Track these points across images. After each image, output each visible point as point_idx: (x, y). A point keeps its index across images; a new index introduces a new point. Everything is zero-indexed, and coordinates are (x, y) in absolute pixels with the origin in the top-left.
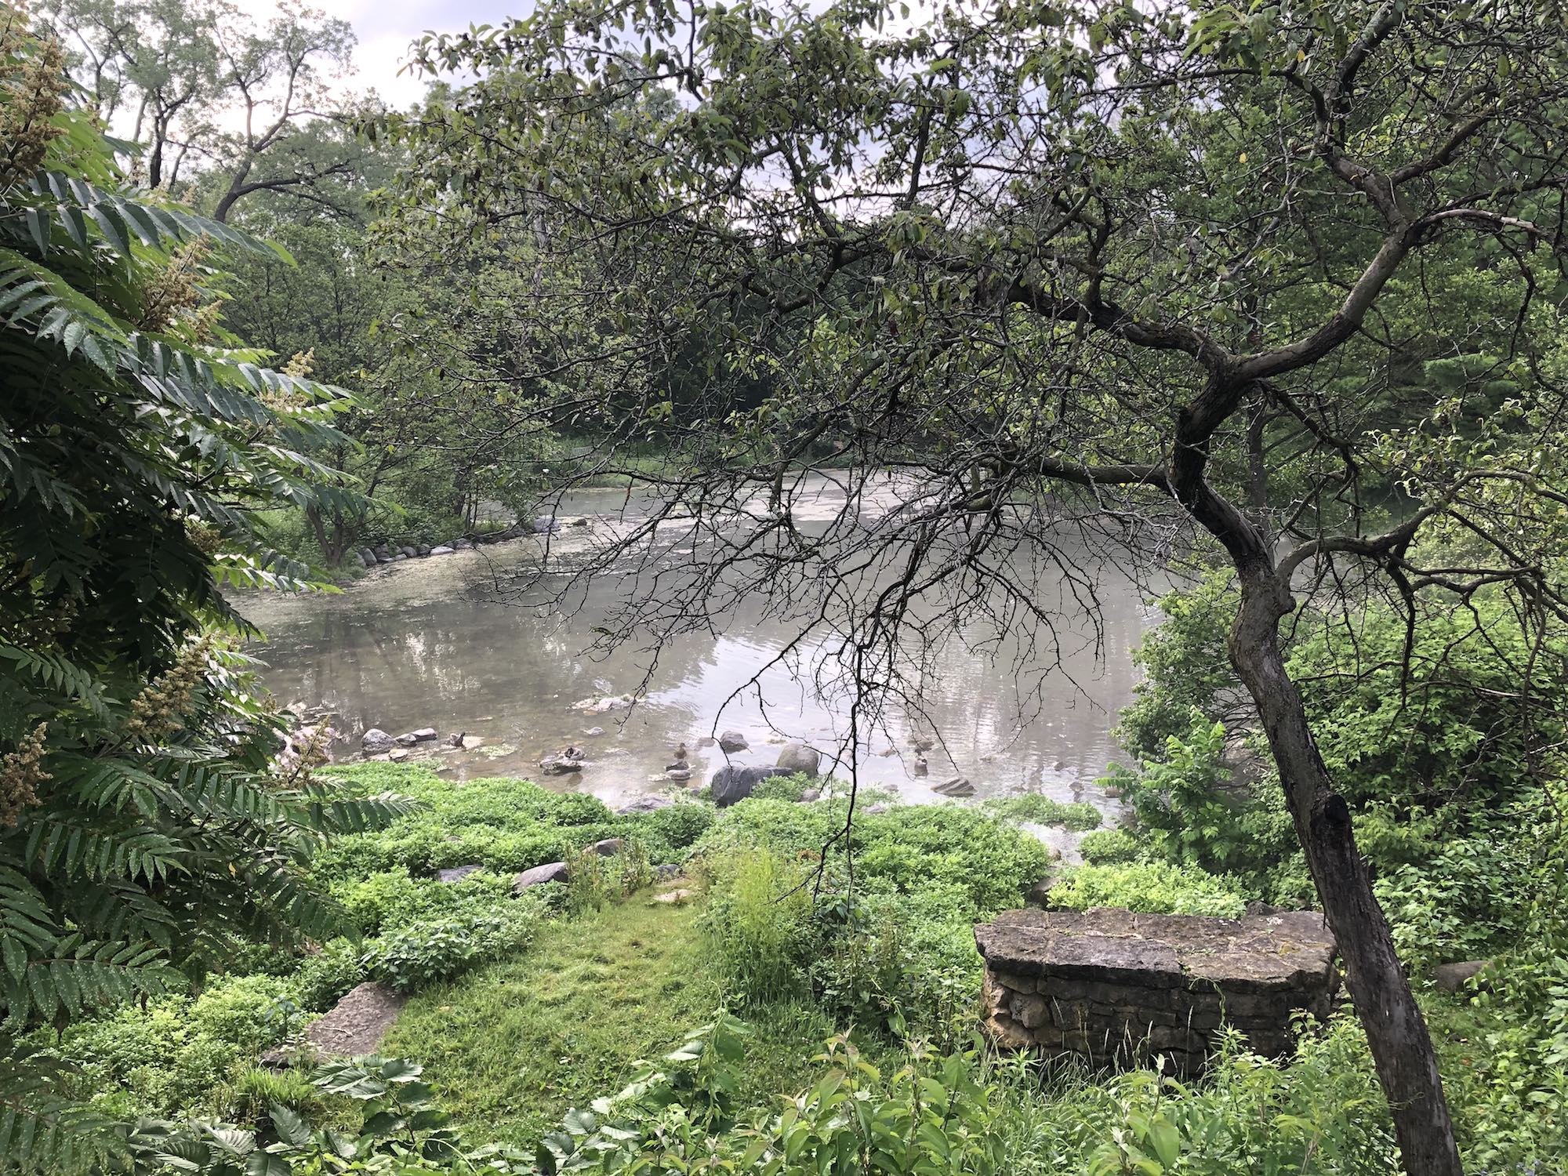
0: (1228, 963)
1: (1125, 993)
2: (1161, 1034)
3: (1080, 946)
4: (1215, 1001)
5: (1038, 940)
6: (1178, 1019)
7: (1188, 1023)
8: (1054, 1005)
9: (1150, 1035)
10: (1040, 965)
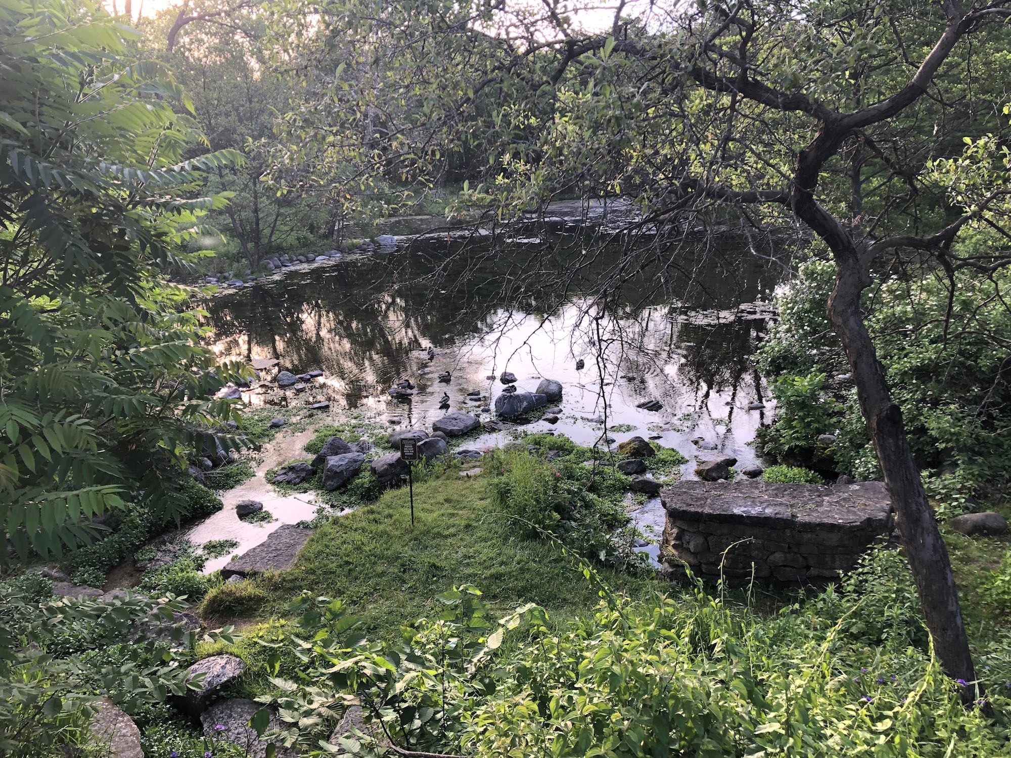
0: (823, 513)
1: (756, 531)
2: (778, 557)
3: (727, 503)
4: (814, 536)
5: (701, 499)
6: (789, 548)
7: (796, 550)
8: (710, 538)
9: (771, 557)
10: (702, 514)
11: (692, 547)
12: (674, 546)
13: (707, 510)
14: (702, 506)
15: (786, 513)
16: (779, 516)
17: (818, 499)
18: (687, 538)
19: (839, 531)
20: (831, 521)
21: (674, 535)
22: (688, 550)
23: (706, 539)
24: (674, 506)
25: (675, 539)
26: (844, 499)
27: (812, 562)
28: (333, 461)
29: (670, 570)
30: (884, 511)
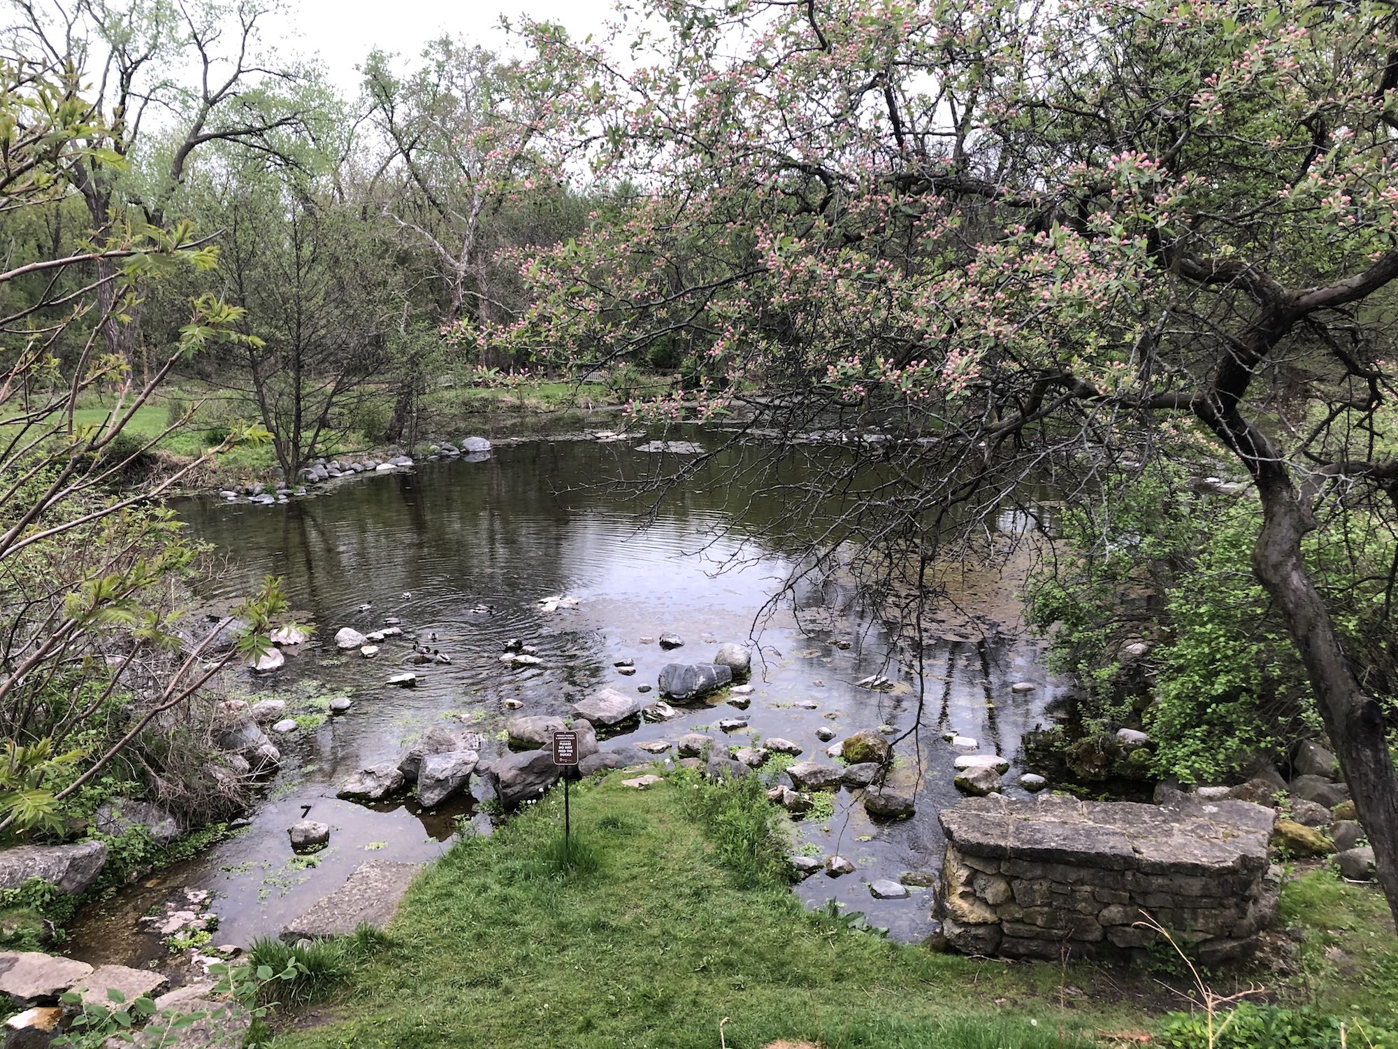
1: (1084, 873)
2: (1114, 912)
3: (1039, 831)
4: (1167, 882)
5: (999, 825)
6: (1131, 898)
7: (1141, 902)
8: (1016, 884)
9: (1105, 912)
10: (1004, 849)
11: (989, 896)
12: (963, 896)
13: (1011, 843)
14: (1005, 837)
15: (1124, 847)
16: (1116, 851)
17: (1166, 827)
18: (982, 882)
19: (1203, 875)
20: (1191, 860)
21: (963, 879)
22: (984, 901)
23: (1009, 884)
24: (964, 836)
25: (963, 884)
26: (1200, 826)
27: (1163, 919)
28: (434, 763)
29: (957, 931)
30: (1261, 845)
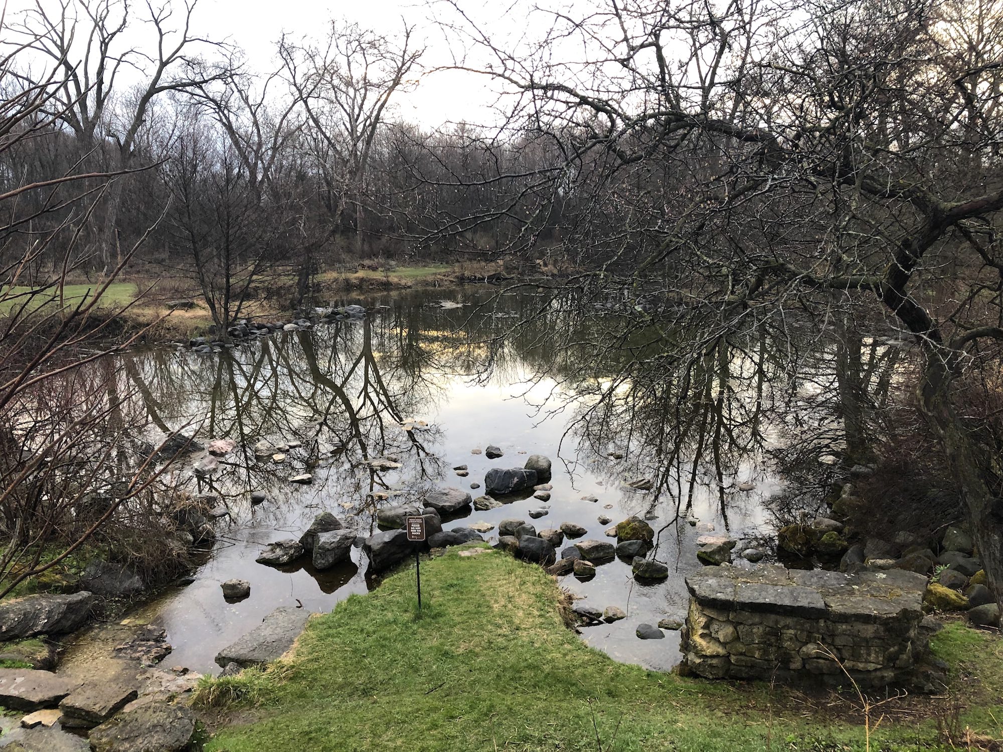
0: (856, 603)
1: (789, 621)
2: (812, 649)
3: (757, 591)
4: (849, 627)
6: (823, 638)
7: (830, 642)
8: (741, 627)
9: (804, 649)
10: (732, 602)
11: (721, 636)
12: (702, 636)
13: (737, 598)
14: (733, 595)
15: (818, 602)
16: (812, 605)
17: (849, 588)
18: (716, 627)
19: (875, 623)
20: (867, 612)
21: (702, 624)
22: (719, 641)
23: (735, 628)
24: (704, 594)
25: (703, 628)
26: (874, 588)
27: (846, 654)
28: (325, 538)
29: (698, 661)
30: (917, 601)
